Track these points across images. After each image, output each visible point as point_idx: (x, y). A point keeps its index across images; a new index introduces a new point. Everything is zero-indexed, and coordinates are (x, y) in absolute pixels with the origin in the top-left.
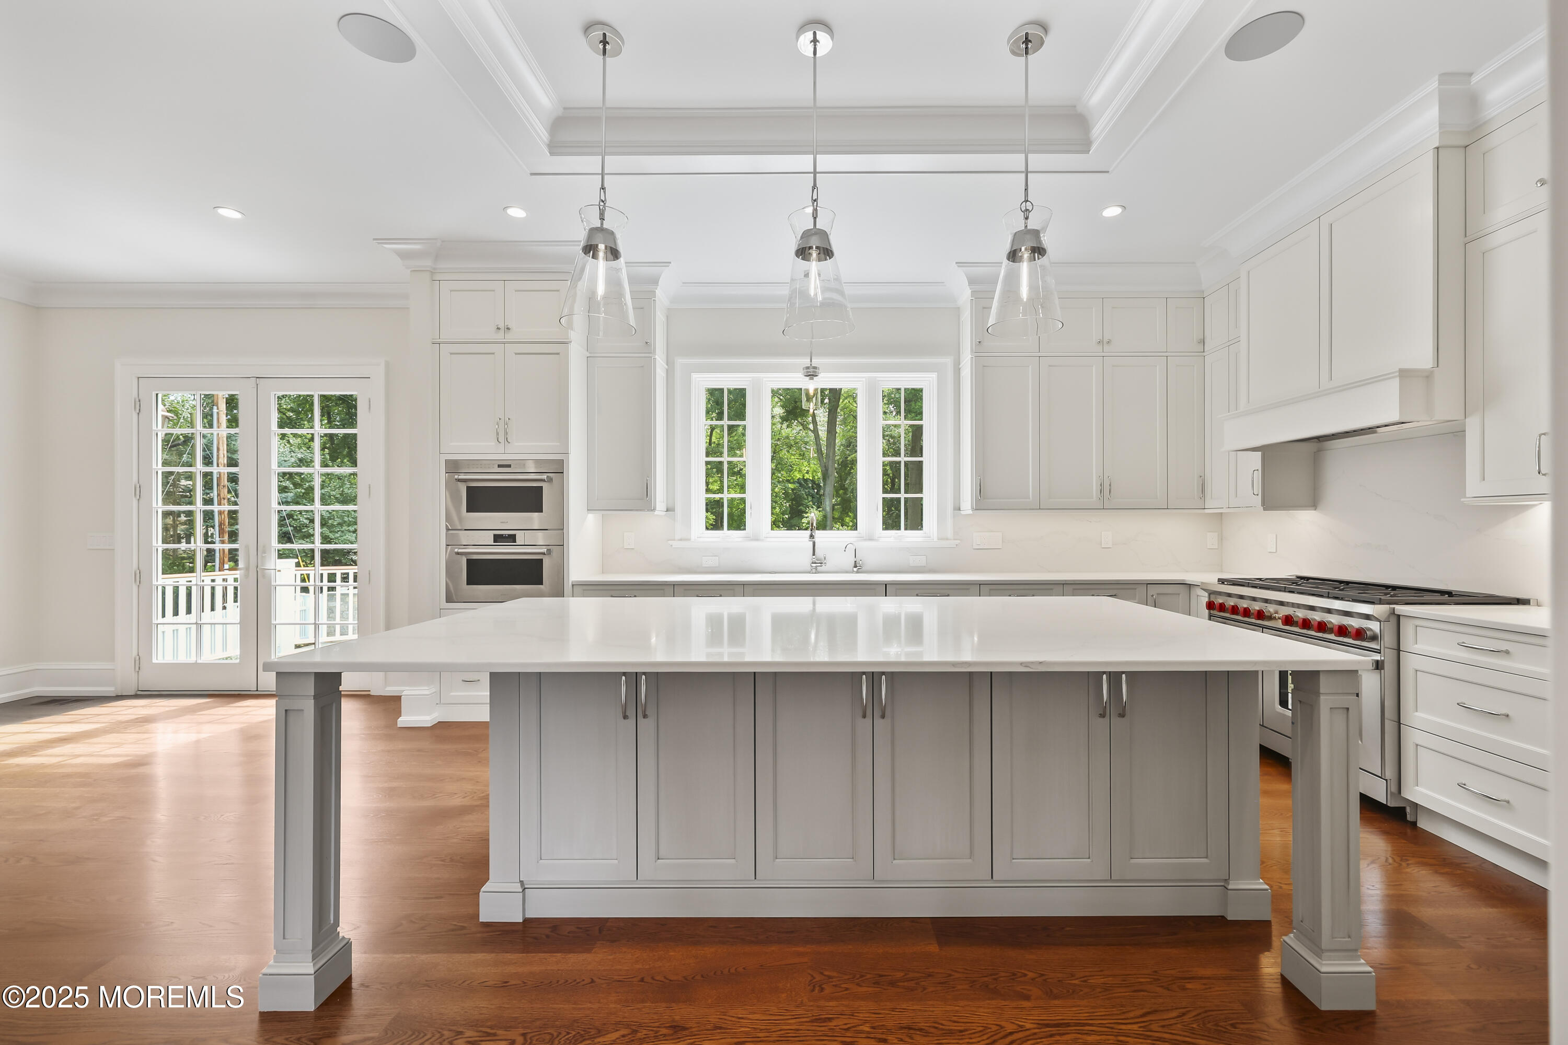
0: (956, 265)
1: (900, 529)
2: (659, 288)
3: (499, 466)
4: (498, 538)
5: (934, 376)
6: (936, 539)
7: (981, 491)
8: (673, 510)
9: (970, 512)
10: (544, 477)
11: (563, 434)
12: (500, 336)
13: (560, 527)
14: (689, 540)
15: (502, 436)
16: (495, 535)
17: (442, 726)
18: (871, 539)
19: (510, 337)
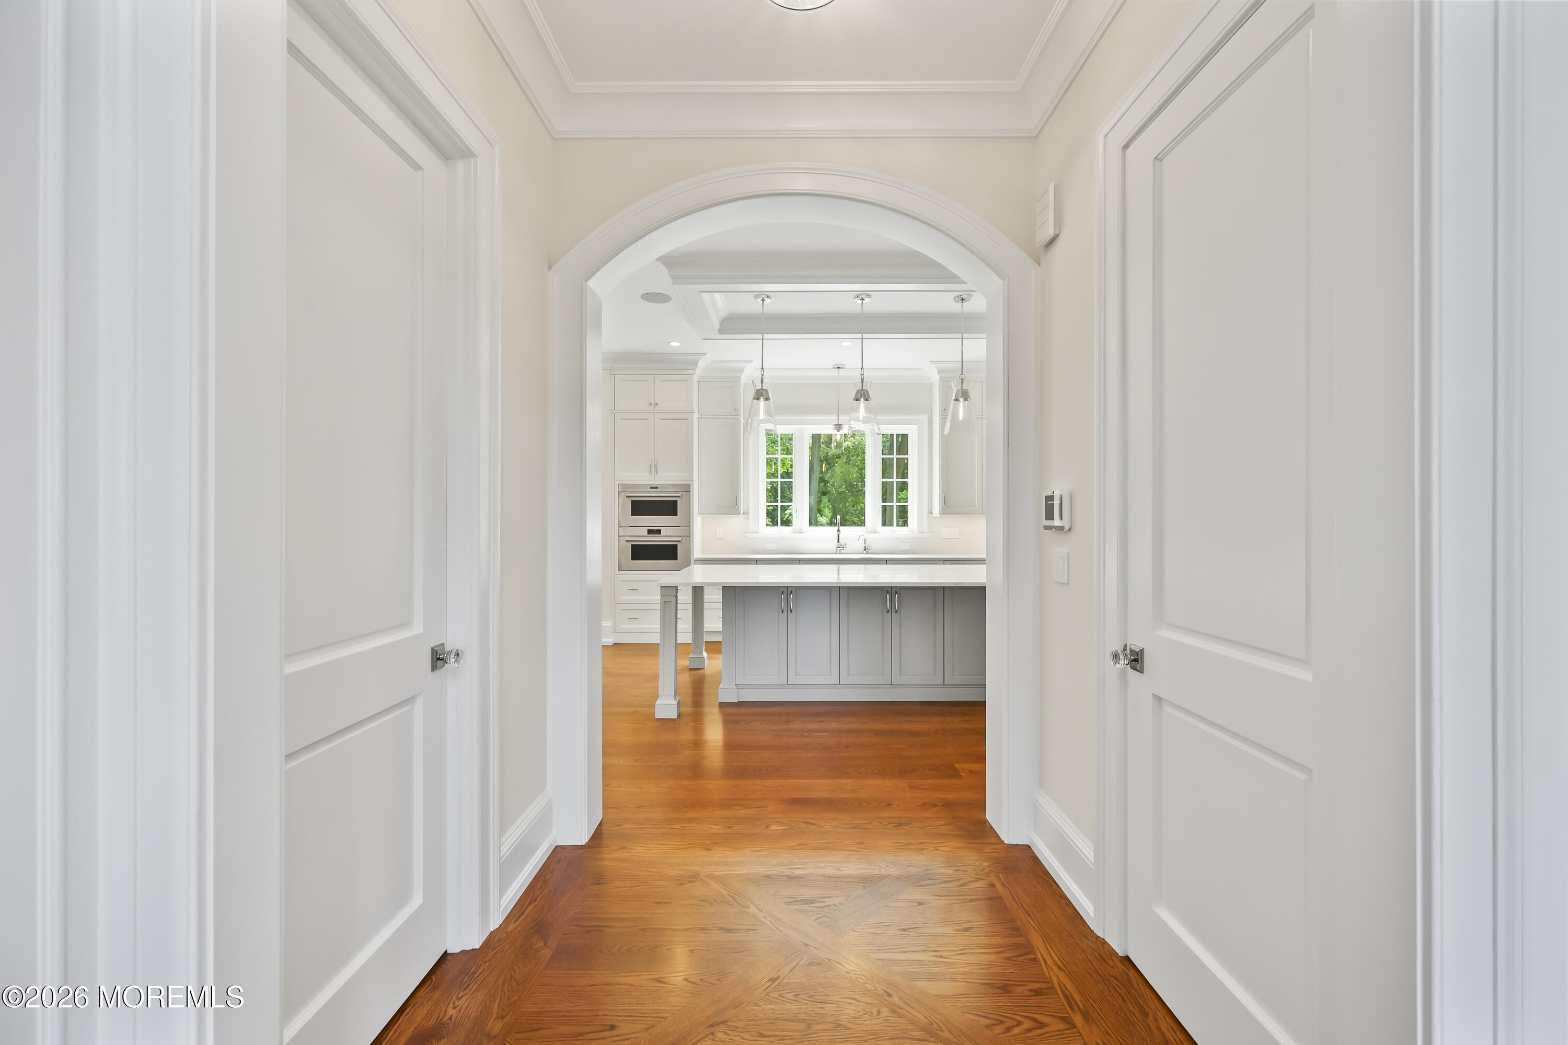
0: (930, 363)
1: (893, 526)
2: (743, 375)
3: (651, 488)
4: (650, 532)
5: (916, 427)
6: (916, 532)
7: (945, 501)
8: (748, 513)
9: (939, 515)
10: (679, 494)
11: (690, 470)
12: (651, 409)
13: (689, 525)
14: (758, 532)
15: (654, 469)
16: (648, 530)
17: (616, 645)
18: (875, 533)
19: (657, 409)
